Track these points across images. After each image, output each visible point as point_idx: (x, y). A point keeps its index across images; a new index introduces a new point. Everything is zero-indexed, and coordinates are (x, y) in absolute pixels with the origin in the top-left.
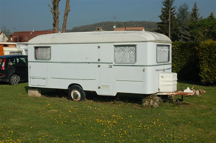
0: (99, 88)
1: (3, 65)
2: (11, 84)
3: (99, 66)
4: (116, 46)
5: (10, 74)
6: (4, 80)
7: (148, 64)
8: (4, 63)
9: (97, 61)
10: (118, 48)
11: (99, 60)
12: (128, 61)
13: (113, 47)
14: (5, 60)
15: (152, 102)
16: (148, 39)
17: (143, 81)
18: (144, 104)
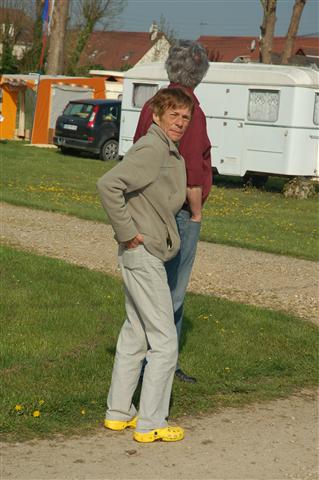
0: (222, 161)
1: (92, 119)
2: (103, 160)
3: (225, 124)
4: (252, 91)
5: (104, 138)
6: (91, 149)
7: (293, 125)
8: (94, 114)
9: (223, 115)
10: (255, 95)
11: (226, 113)
12: (267, 118)
13: (248, 92)
14: (97, 108)
15: (297, 190)
16: (297, 82)
17: (283, 152)
18: (286, 194)
